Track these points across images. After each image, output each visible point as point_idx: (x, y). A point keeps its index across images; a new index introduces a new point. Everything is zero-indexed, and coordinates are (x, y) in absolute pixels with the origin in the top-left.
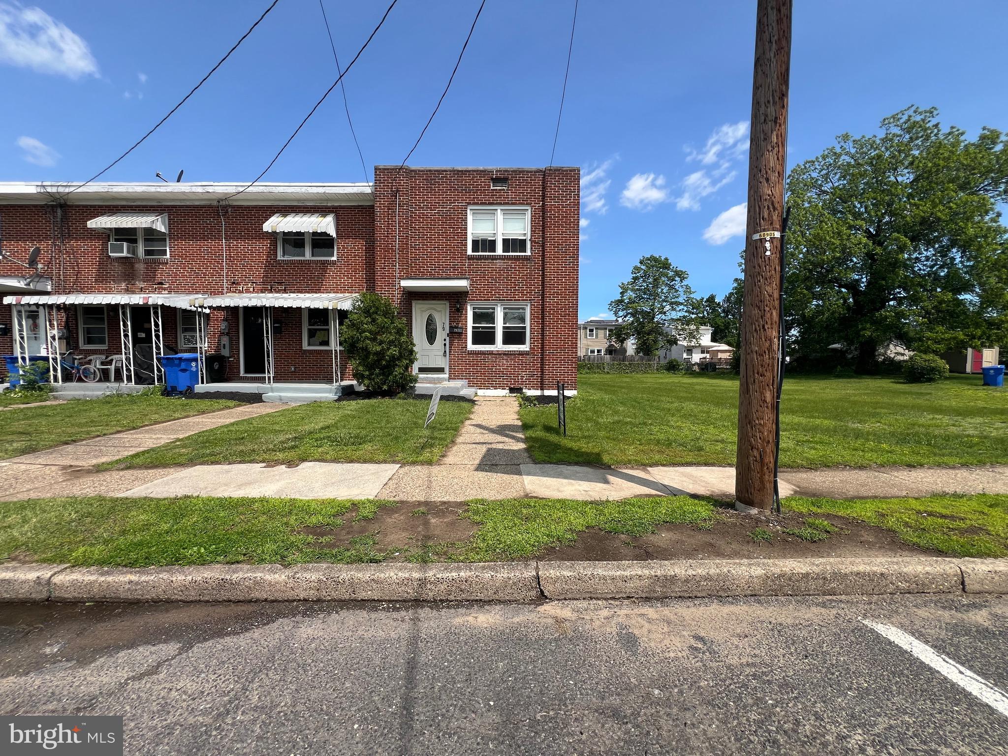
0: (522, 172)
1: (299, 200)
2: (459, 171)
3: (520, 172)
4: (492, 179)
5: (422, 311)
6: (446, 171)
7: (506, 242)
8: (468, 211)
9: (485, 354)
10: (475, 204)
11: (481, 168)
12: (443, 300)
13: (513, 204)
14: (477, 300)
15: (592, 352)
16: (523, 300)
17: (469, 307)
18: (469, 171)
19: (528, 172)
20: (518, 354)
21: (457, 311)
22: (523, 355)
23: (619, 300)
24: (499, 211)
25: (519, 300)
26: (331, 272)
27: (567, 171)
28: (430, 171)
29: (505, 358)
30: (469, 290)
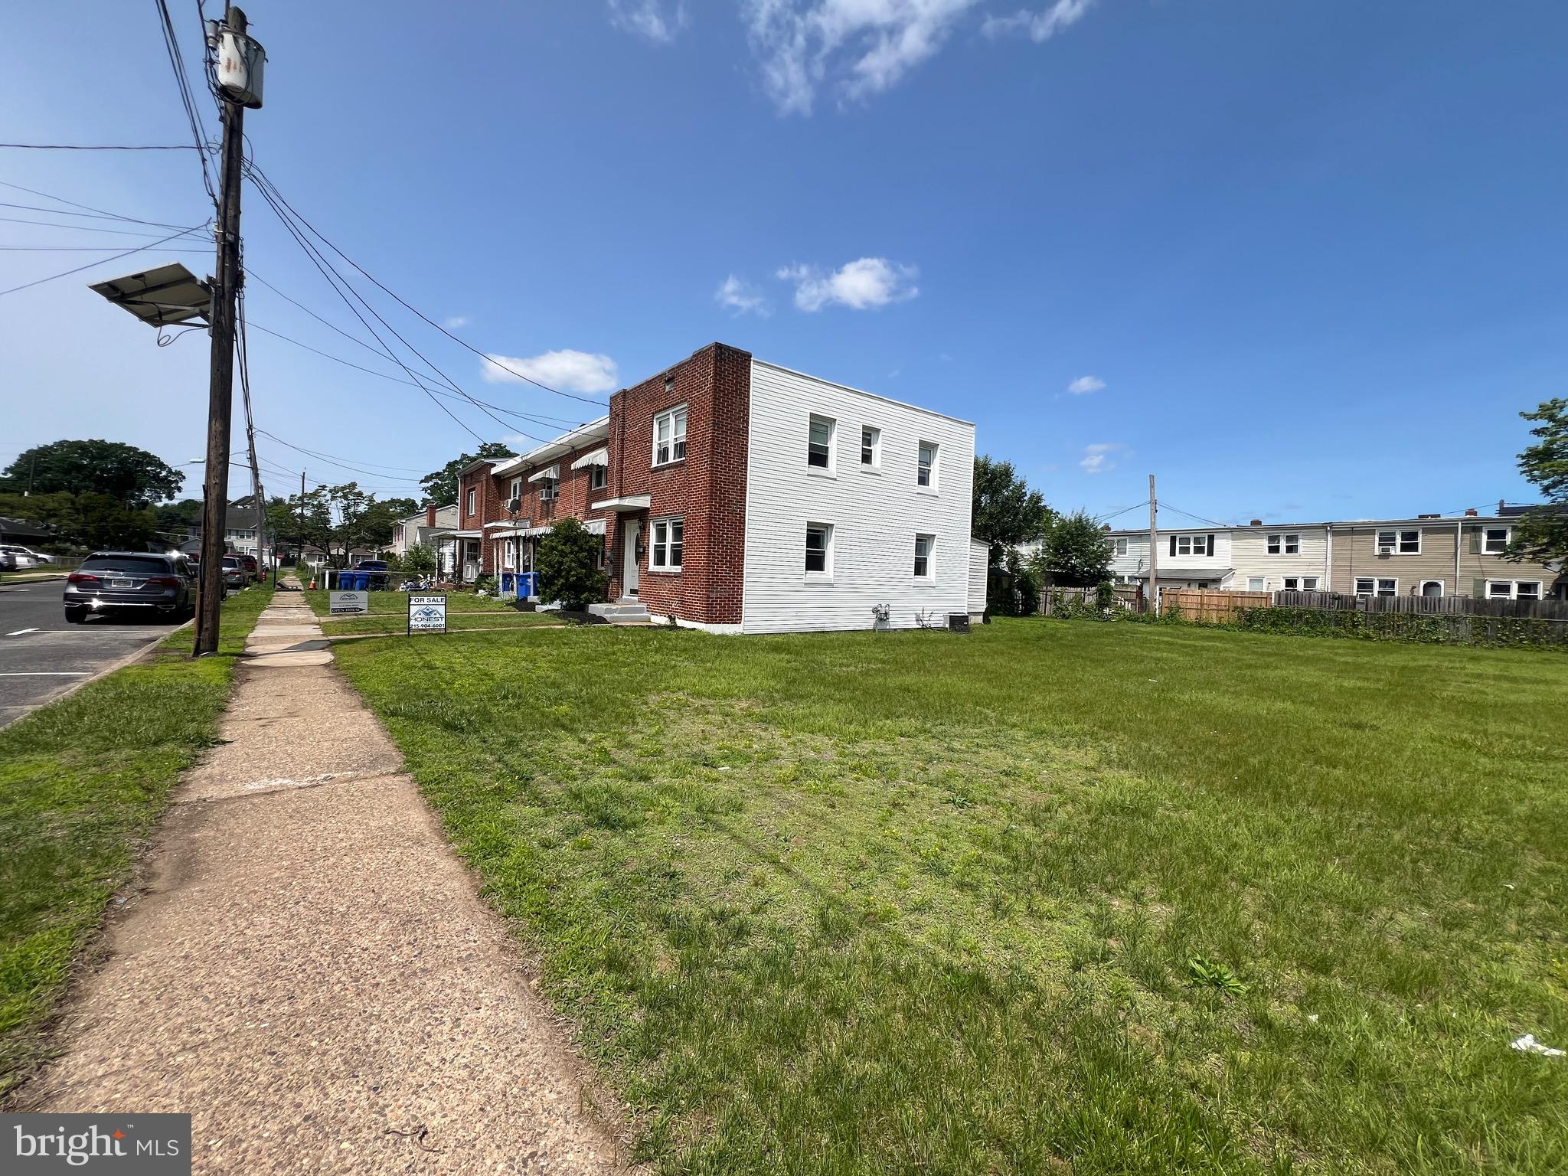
0: (680, 366)
2: (649, 381)
4: (666, 382)
5: (632, 531)
7: (675, 447)
8: (654, 422)
9: (659, 575)
10: (658, 412)
11: (660, 372)
12: (636, 518)
13: (678, 403)
14: (655, 517)
16: (679, 513)
17: (651, 525)
18: (654, 379)
20: (679, 576)
21: (645, 530)
24: (671, 415)
27: (706, 351)
29: (670, 580)
30: (649, 506)
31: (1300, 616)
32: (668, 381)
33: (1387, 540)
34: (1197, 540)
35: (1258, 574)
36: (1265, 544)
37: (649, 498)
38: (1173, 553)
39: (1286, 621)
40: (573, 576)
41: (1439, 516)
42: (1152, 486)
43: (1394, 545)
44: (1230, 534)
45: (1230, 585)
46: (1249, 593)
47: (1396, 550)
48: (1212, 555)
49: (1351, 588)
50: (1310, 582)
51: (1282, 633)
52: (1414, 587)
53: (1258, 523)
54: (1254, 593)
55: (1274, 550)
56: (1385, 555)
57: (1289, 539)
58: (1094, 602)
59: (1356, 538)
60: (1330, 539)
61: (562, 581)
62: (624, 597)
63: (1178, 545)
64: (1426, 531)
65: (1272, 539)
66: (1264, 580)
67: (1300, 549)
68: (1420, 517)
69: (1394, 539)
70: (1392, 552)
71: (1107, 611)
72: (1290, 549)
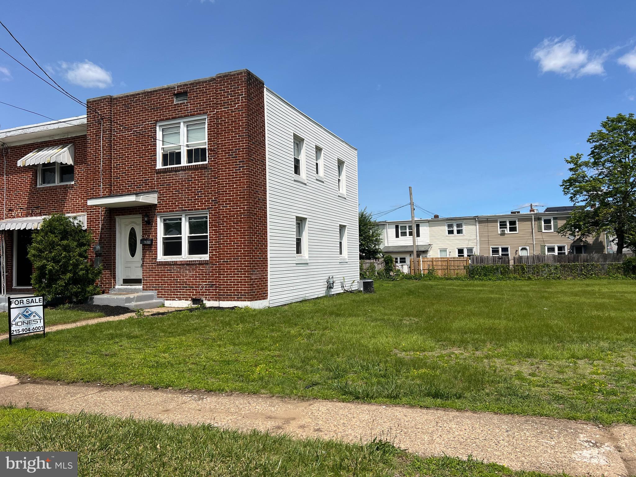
0: (198, 83)
1: (50, 136)
2: (148, 92)
3: (197, 83)
4: (175, 95)
5: (126, 225)
6: (139, 94)
7: (189, 152)
8: (158, 128)
9: (171, 265)
10: (162, 120)
11: (166, 86)
12: (137, 214)
13: (193, 115)
14: (164, 212)
15: (551, 249)
16: (202, 209)
17: (158, 219)
18: (156, 91)
19: (203, 82)
20: (199, 264)
21: (149, 224)
22: (202, 264)
23: (570, 180)
24: (182, 124)
25: (199, 209)
26: (71, 194)
27: (235, 75)
28: (127, 96)
29: (188, 268)
30: (156, 202)
31: (497, 269)
32: (178, 95)
33: (503, 225)
34: (410, 227)
35: (444, 247)
36: (446, 229)
37: (156, 195)
38: (397, 236)
39: (491, 273)
40: (81, 269)
41: (519, 212)
42: (411, 194)
43: (506, 228)
44: (428, 223)
45: (433, 254)
46: (441, 258)
47: (507, 231)
48: (419, 236)
49: (489, 253)
50: (470, 250)
51: (490, 279)
52: (517, 251)
53: (436, 217)
54: (444, 258)
55: (451, 232)
56: (503, 234)
57: (458, 226)
58: (383, 268)
59: (490, 224)
60: (477, 226)
61: (69, 275)
62: (117, 287)
63: (400, 231)
64: (520, 220)
65: (450, 226)
66: (447, 250)
67: (464, 231)
68: (512, 213)
69: (506, 225)
70: (506, 232)
71: (391, 273)
72: (459, 232)
